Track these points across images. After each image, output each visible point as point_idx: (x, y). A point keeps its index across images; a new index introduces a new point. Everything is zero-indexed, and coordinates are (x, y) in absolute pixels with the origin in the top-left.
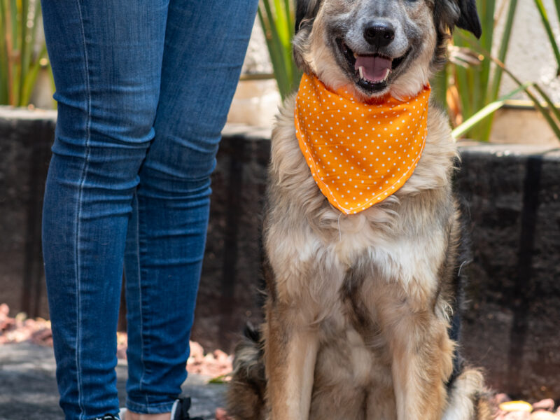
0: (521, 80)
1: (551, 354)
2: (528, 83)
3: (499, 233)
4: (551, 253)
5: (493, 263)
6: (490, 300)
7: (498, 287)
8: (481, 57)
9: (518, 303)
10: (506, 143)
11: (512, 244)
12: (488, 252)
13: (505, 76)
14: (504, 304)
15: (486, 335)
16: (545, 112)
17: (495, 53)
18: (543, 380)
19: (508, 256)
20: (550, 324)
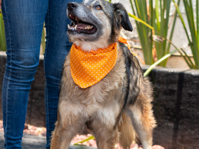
0: (177, 46)
1: (186, 137)
2: (179, 48)
3: (169, 97)
4: (186, 104)
5: (167, 107)
6: (166, 119)
7: (168, 115)
8: (164, 39)
9: (175, 120)
10: (172, 68)
11: (173, 101)
12: (165, 103)
13: (171, 46)
14: (170, 120)
15: (164, 130)
16: (184, 57)
17: (168, 38)
18: (183, 145)
19: (172, 105)
20: (185, 127)
